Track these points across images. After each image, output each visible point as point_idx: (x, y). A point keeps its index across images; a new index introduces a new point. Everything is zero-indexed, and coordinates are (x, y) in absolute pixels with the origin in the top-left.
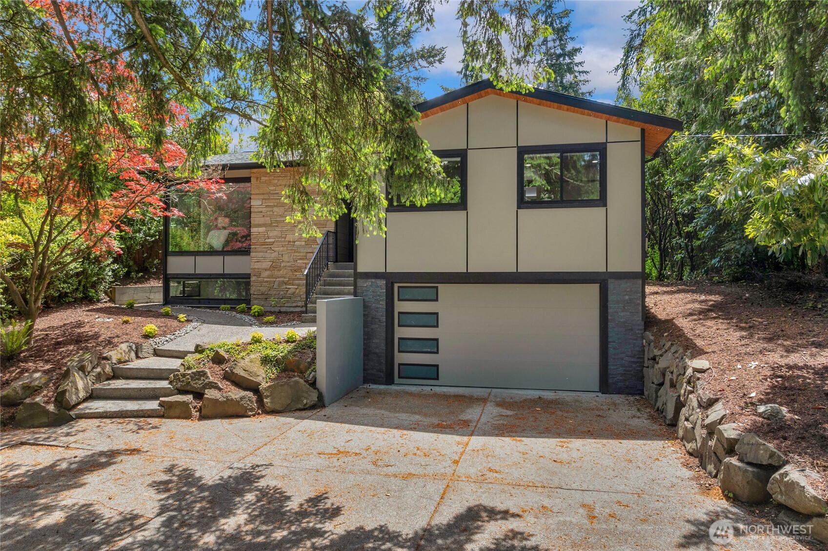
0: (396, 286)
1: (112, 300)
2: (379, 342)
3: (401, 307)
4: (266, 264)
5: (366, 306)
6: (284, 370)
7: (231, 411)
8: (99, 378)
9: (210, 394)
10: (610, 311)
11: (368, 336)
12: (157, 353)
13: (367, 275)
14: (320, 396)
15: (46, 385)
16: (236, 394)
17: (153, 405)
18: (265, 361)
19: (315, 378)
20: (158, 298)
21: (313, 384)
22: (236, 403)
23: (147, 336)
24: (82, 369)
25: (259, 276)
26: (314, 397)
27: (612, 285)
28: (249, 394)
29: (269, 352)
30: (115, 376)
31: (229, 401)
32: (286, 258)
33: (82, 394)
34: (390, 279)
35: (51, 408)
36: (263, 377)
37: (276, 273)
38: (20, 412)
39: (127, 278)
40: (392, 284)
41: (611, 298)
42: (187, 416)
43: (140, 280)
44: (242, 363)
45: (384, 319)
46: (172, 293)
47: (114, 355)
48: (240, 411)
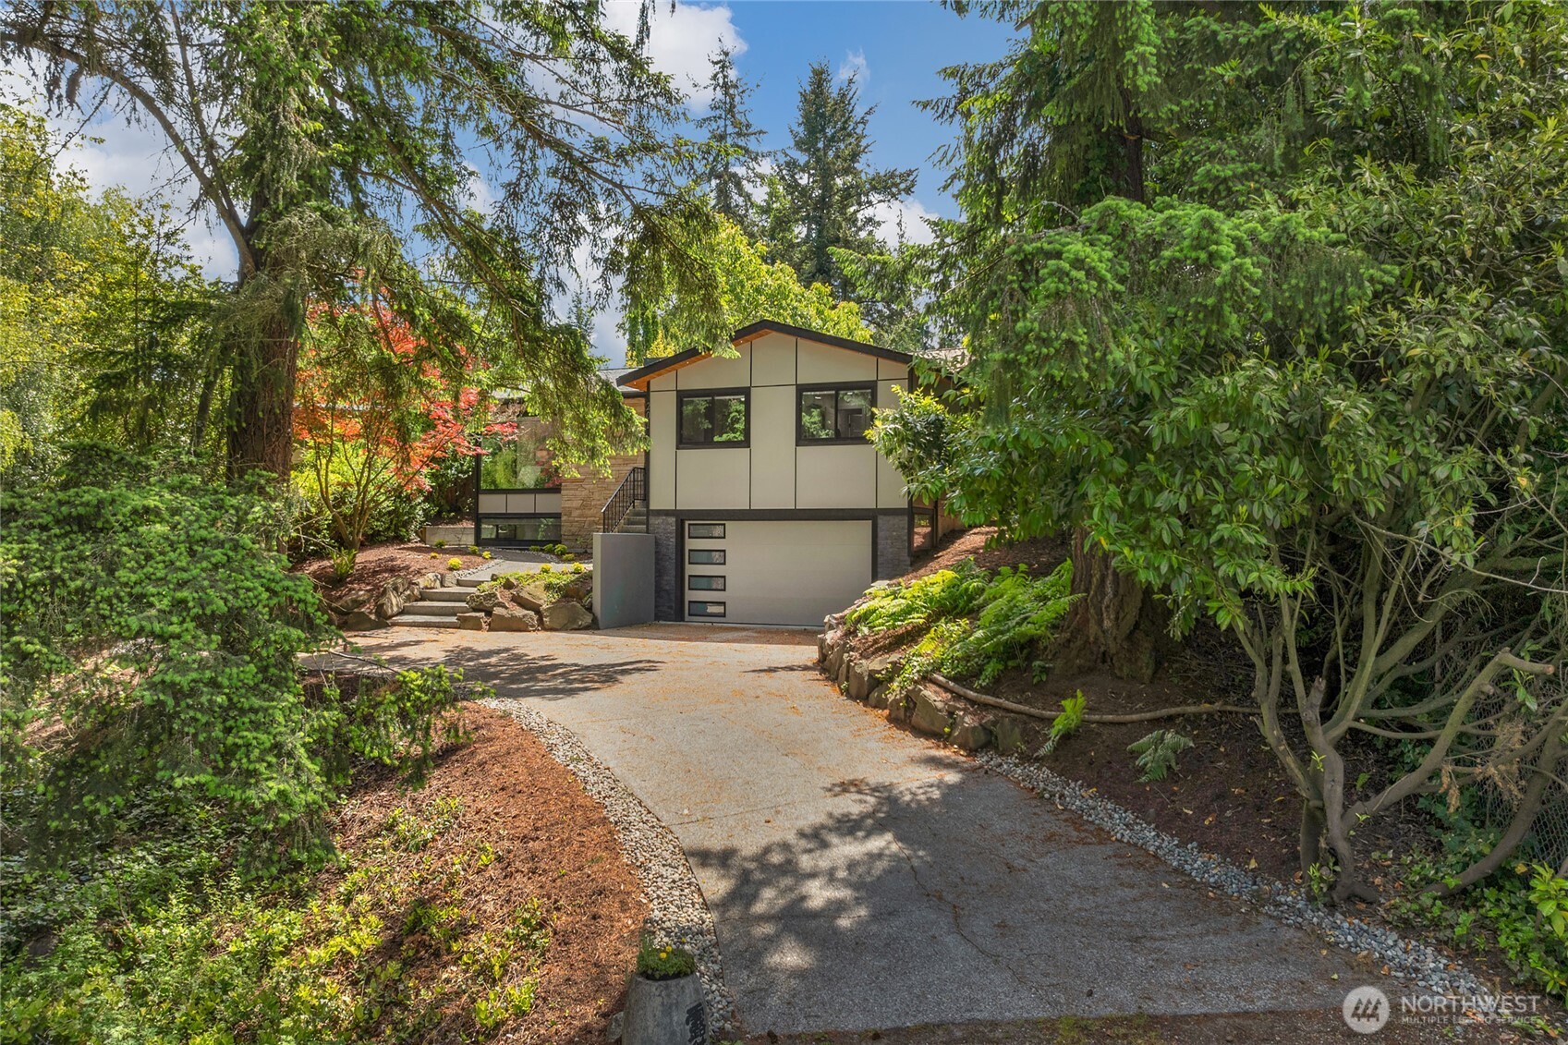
0: (687, 523)
1: (423, 541)
2: (670, 578)
3: (691, 544)
4: (577, 503)
5: (657, 544)
6: (564, 596)
7: (514, 627)
8: (408, 598)
9: (497, 611)
10: (880, 547)
11: (659, 573)
12: (459, 583)
13: (659, 513)
14: (595, 620)
15: (369, 600)
16: (519, 612)
17: (454, 619)
18: (548, 587)
19: (591, 603)
20: (469, 540)
21: (590, 609)
22: (520, 619)
23: (451, 569)
24: (396, 589)
25: (570, 515)
26: (588, 619)
27: (881, 521)
28: (532, 613)
29: (554, 581)
30: (422, 599)
31: (513, 617)
32: (596, 496)
33: (395, 609)
34: (682, 517)
35: (373, 617)
36: (545, 600)
37: (587, 512)
38: (351, 619)
39: (436, 519)
40: (682, 522)
41: (881, 534)
42: (479, 628)
43: (453, 521)
44: (528, 588)
45: (673, 556)
46: (485, 535)
47: (422, 582)
48: (522, 626)
